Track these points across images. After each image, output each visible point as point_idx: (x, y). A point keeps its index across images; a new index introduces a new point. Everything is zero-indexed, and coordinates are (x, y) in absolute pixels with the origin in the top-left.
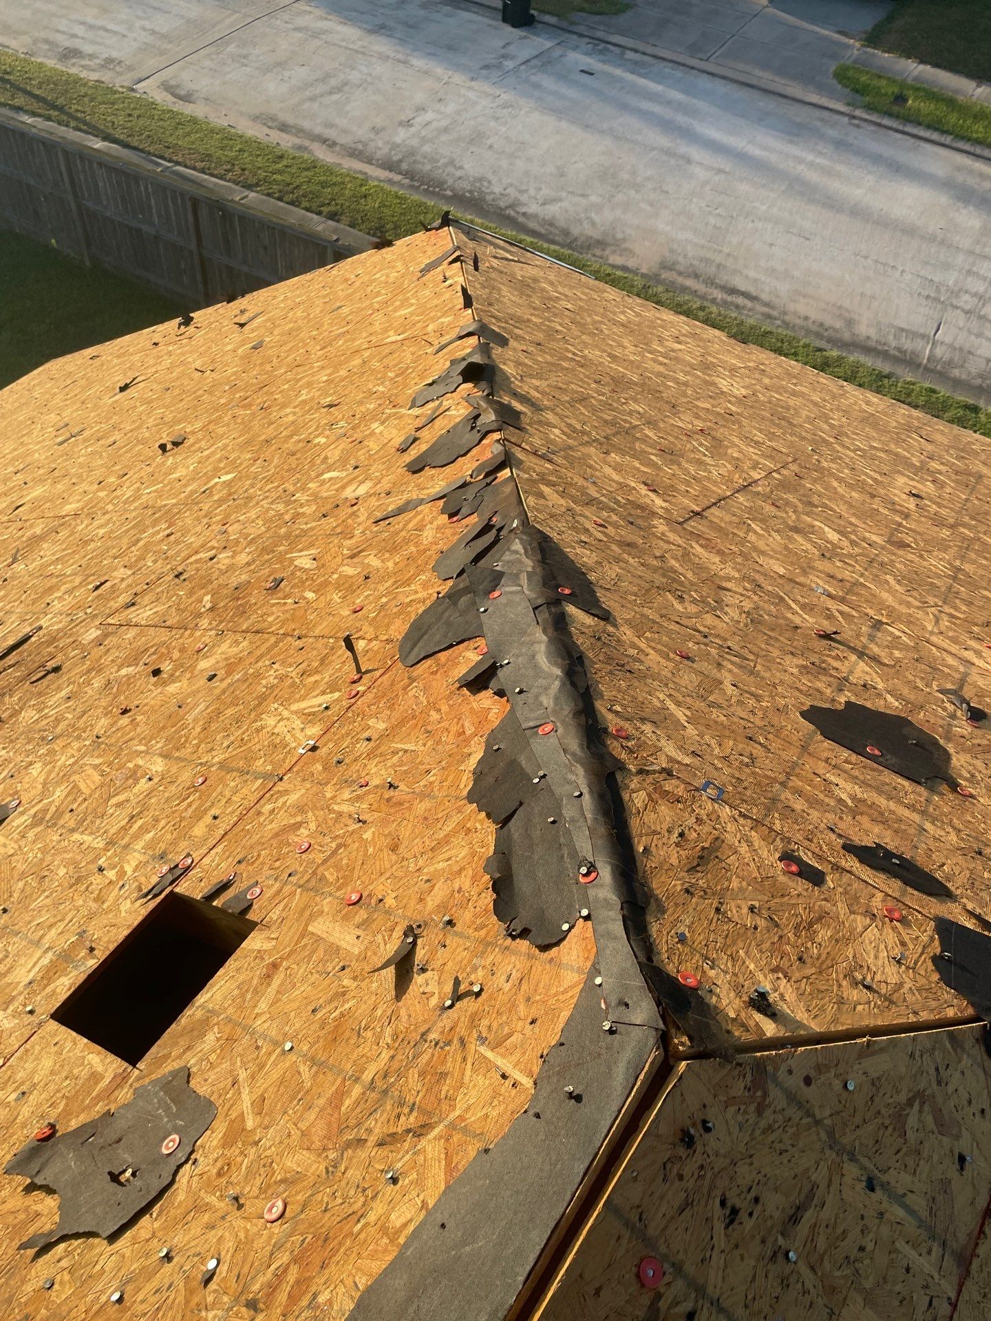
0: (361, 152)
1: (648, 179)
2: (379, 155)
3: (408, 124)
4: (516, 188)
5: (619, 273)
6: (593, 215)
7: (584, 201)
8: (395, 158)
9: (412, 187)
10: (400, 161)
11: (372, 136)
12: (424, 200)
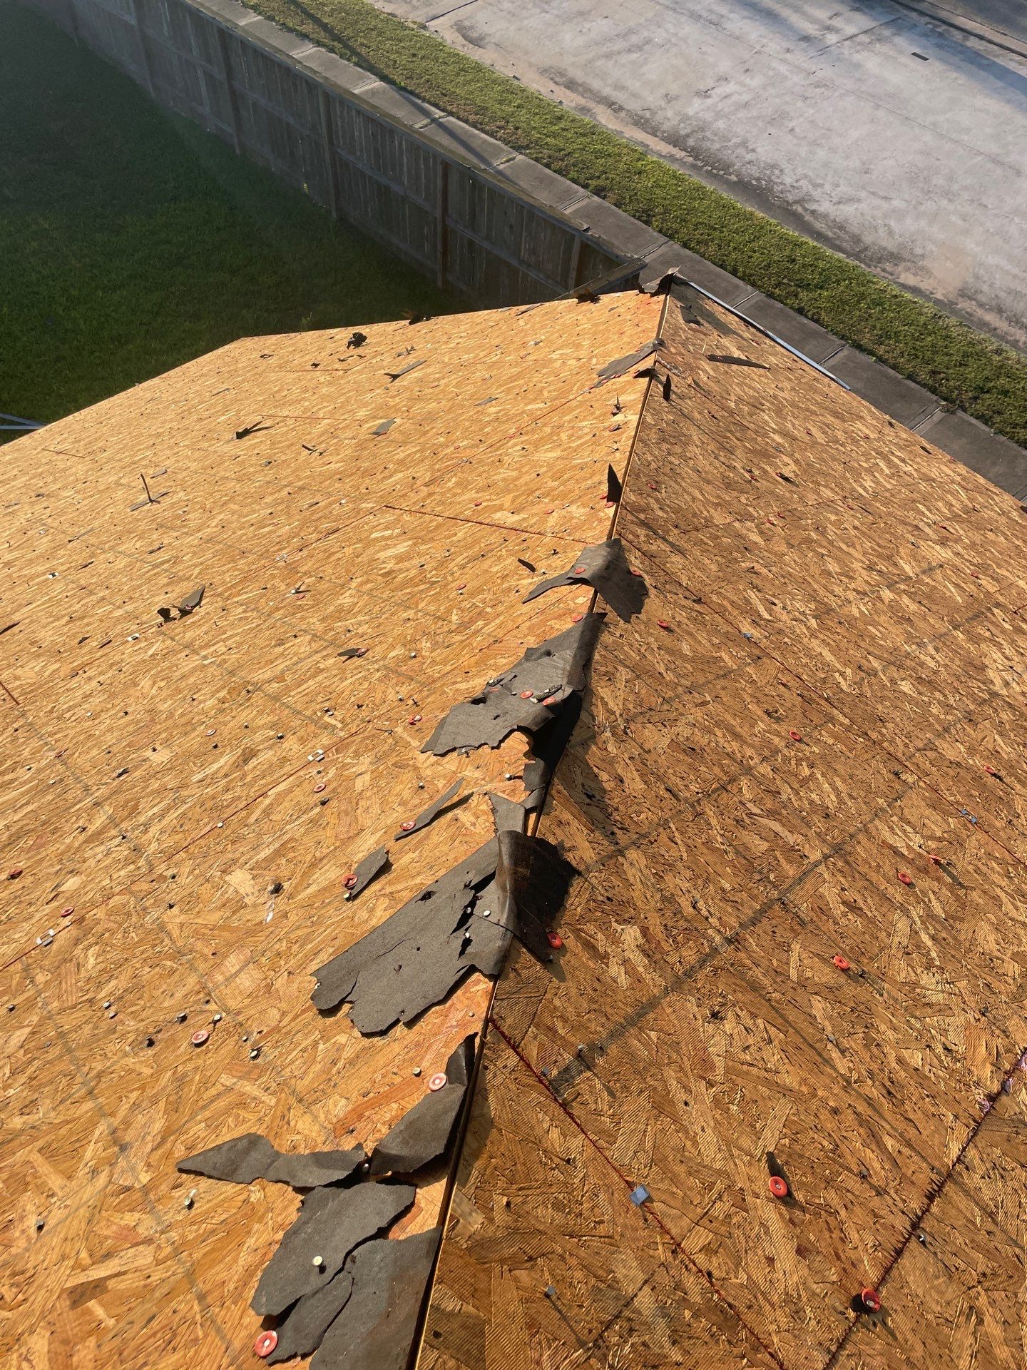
0: (647, 121)
1: (966, 188)
2: (666, 126)
3: (705, 94)
4: (810, 181)
5: (908, 296)
6: (892, 223)
7: (885, 205)
8: (683, 132)
9: (694, 166)
10: (688, 136)
11: (663, 103)
12: (704, 183)
